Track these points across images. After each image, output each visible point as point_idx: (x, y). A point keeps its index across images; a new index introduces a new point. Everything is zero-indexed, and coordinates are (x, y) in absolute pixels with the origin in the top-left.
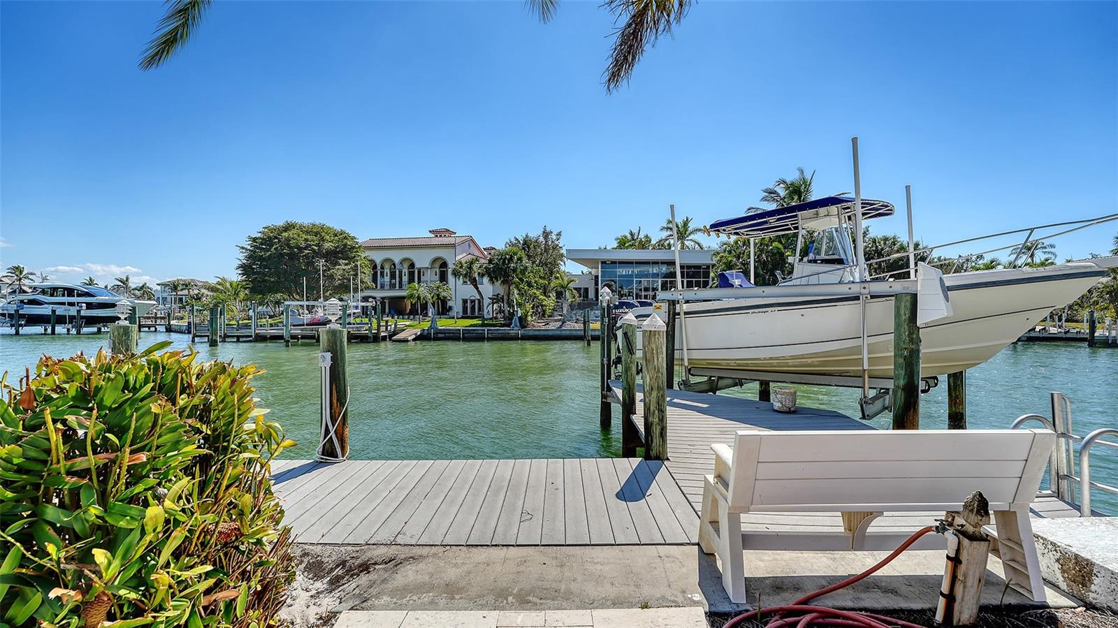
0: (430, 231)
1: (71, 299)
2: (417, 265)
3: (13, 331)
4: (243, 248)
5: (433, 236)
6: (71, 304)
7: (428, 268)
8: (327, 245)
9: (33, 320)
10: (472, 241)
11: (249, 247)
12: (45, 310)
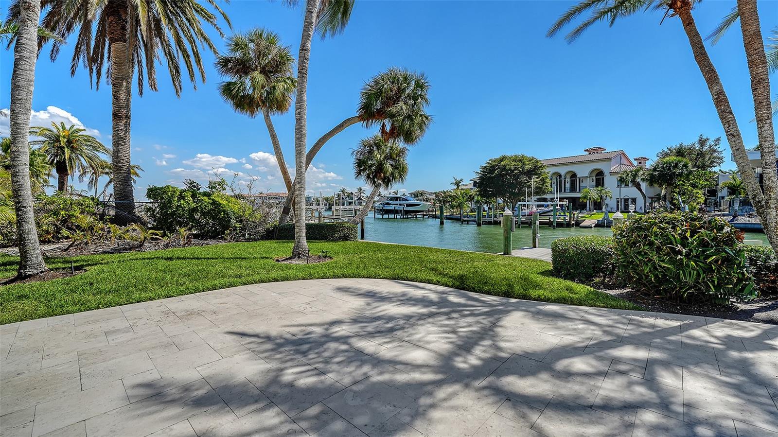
0: (585, 151)
1: (400, 202)
2: (579, 176)
3: (381, 217)
4: (477, 173)
5: (587, 153)
6: (400, 205)
7: (587, 177)
8: (527, 167)
9: (388, 212)
10: (623, 154)
11: (480, 172)
12: (391, 207)
